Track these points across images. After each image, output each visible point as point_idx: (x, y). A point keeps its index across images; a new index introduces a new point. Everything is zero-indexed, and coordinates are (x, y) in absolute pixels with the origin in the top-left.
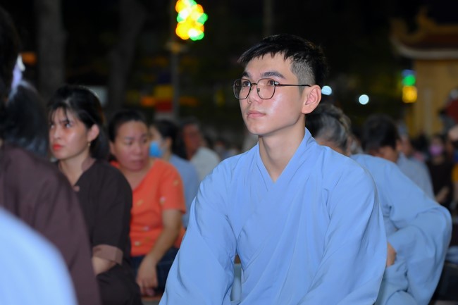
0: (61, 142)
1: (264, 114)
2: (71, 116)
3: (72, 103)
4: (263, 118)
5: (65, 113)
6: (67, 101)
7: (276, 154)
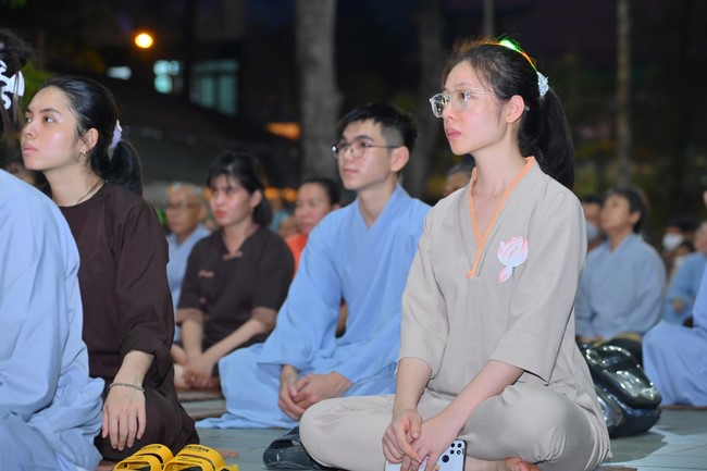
0: (224, 209)
1: (356, 171)
2: (234, 183)
3: (234, 169)
4: (355, 175)
5: (227, 180)
6: (230, 168)
7: (371, 206)
